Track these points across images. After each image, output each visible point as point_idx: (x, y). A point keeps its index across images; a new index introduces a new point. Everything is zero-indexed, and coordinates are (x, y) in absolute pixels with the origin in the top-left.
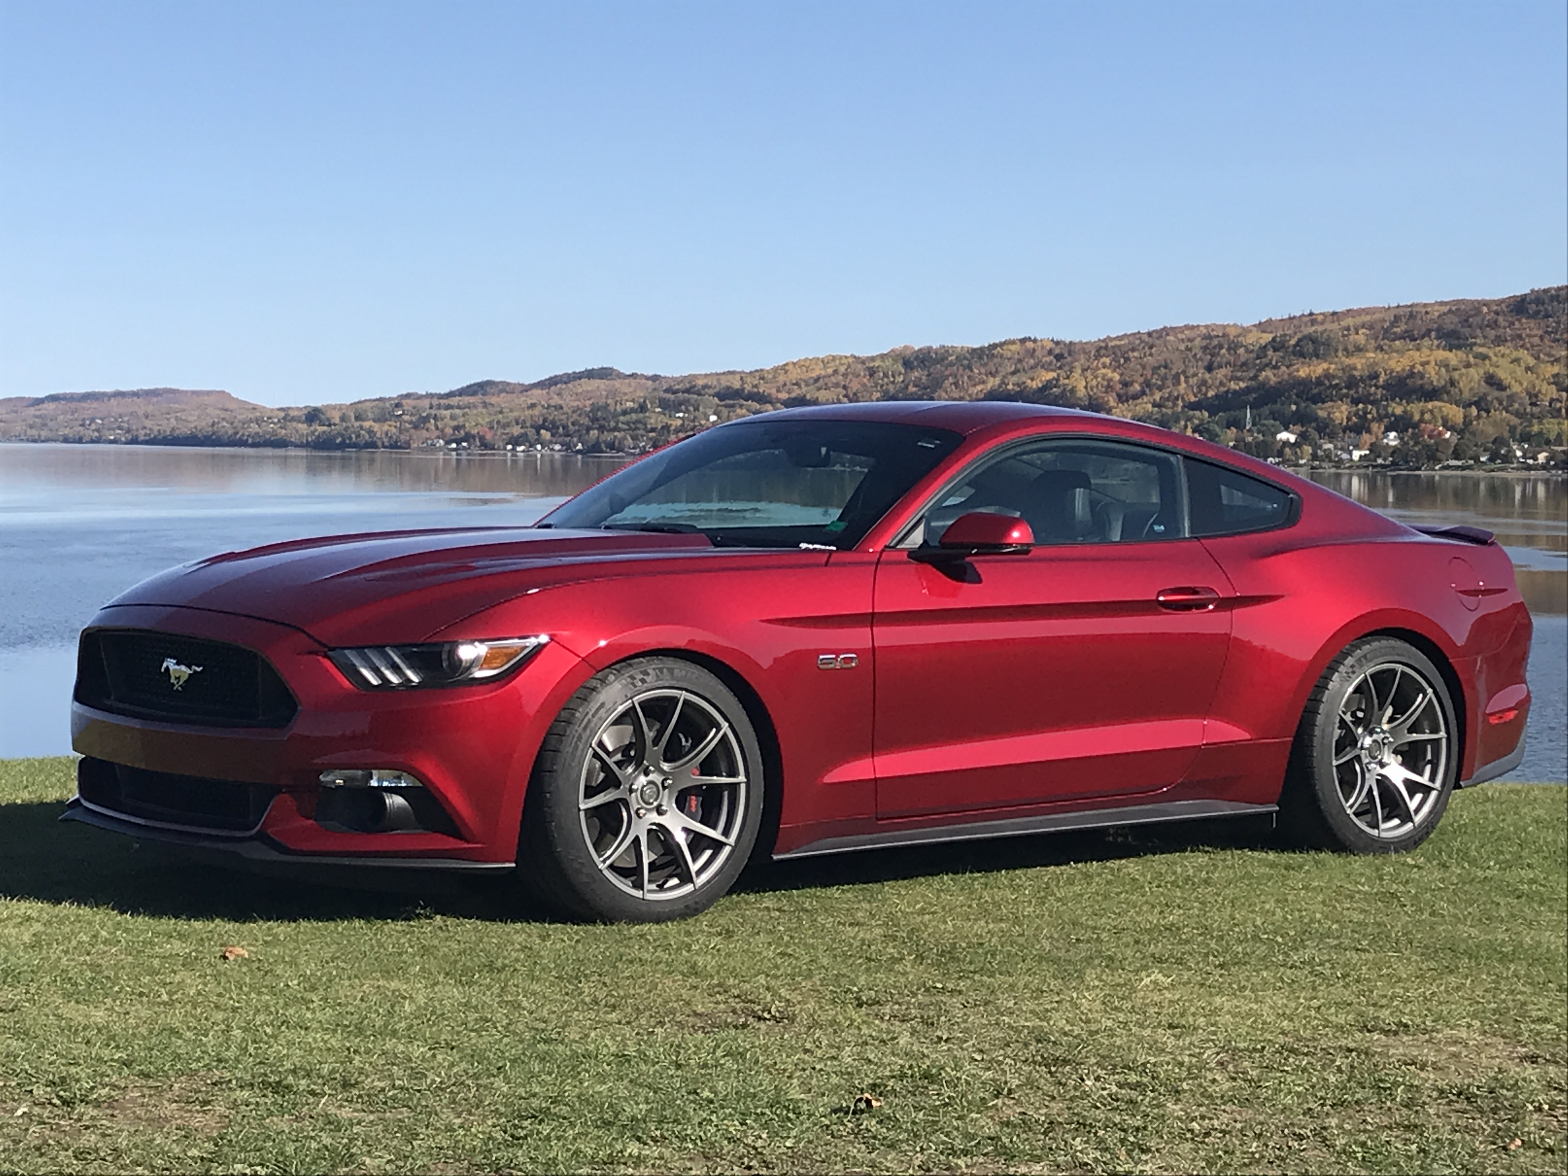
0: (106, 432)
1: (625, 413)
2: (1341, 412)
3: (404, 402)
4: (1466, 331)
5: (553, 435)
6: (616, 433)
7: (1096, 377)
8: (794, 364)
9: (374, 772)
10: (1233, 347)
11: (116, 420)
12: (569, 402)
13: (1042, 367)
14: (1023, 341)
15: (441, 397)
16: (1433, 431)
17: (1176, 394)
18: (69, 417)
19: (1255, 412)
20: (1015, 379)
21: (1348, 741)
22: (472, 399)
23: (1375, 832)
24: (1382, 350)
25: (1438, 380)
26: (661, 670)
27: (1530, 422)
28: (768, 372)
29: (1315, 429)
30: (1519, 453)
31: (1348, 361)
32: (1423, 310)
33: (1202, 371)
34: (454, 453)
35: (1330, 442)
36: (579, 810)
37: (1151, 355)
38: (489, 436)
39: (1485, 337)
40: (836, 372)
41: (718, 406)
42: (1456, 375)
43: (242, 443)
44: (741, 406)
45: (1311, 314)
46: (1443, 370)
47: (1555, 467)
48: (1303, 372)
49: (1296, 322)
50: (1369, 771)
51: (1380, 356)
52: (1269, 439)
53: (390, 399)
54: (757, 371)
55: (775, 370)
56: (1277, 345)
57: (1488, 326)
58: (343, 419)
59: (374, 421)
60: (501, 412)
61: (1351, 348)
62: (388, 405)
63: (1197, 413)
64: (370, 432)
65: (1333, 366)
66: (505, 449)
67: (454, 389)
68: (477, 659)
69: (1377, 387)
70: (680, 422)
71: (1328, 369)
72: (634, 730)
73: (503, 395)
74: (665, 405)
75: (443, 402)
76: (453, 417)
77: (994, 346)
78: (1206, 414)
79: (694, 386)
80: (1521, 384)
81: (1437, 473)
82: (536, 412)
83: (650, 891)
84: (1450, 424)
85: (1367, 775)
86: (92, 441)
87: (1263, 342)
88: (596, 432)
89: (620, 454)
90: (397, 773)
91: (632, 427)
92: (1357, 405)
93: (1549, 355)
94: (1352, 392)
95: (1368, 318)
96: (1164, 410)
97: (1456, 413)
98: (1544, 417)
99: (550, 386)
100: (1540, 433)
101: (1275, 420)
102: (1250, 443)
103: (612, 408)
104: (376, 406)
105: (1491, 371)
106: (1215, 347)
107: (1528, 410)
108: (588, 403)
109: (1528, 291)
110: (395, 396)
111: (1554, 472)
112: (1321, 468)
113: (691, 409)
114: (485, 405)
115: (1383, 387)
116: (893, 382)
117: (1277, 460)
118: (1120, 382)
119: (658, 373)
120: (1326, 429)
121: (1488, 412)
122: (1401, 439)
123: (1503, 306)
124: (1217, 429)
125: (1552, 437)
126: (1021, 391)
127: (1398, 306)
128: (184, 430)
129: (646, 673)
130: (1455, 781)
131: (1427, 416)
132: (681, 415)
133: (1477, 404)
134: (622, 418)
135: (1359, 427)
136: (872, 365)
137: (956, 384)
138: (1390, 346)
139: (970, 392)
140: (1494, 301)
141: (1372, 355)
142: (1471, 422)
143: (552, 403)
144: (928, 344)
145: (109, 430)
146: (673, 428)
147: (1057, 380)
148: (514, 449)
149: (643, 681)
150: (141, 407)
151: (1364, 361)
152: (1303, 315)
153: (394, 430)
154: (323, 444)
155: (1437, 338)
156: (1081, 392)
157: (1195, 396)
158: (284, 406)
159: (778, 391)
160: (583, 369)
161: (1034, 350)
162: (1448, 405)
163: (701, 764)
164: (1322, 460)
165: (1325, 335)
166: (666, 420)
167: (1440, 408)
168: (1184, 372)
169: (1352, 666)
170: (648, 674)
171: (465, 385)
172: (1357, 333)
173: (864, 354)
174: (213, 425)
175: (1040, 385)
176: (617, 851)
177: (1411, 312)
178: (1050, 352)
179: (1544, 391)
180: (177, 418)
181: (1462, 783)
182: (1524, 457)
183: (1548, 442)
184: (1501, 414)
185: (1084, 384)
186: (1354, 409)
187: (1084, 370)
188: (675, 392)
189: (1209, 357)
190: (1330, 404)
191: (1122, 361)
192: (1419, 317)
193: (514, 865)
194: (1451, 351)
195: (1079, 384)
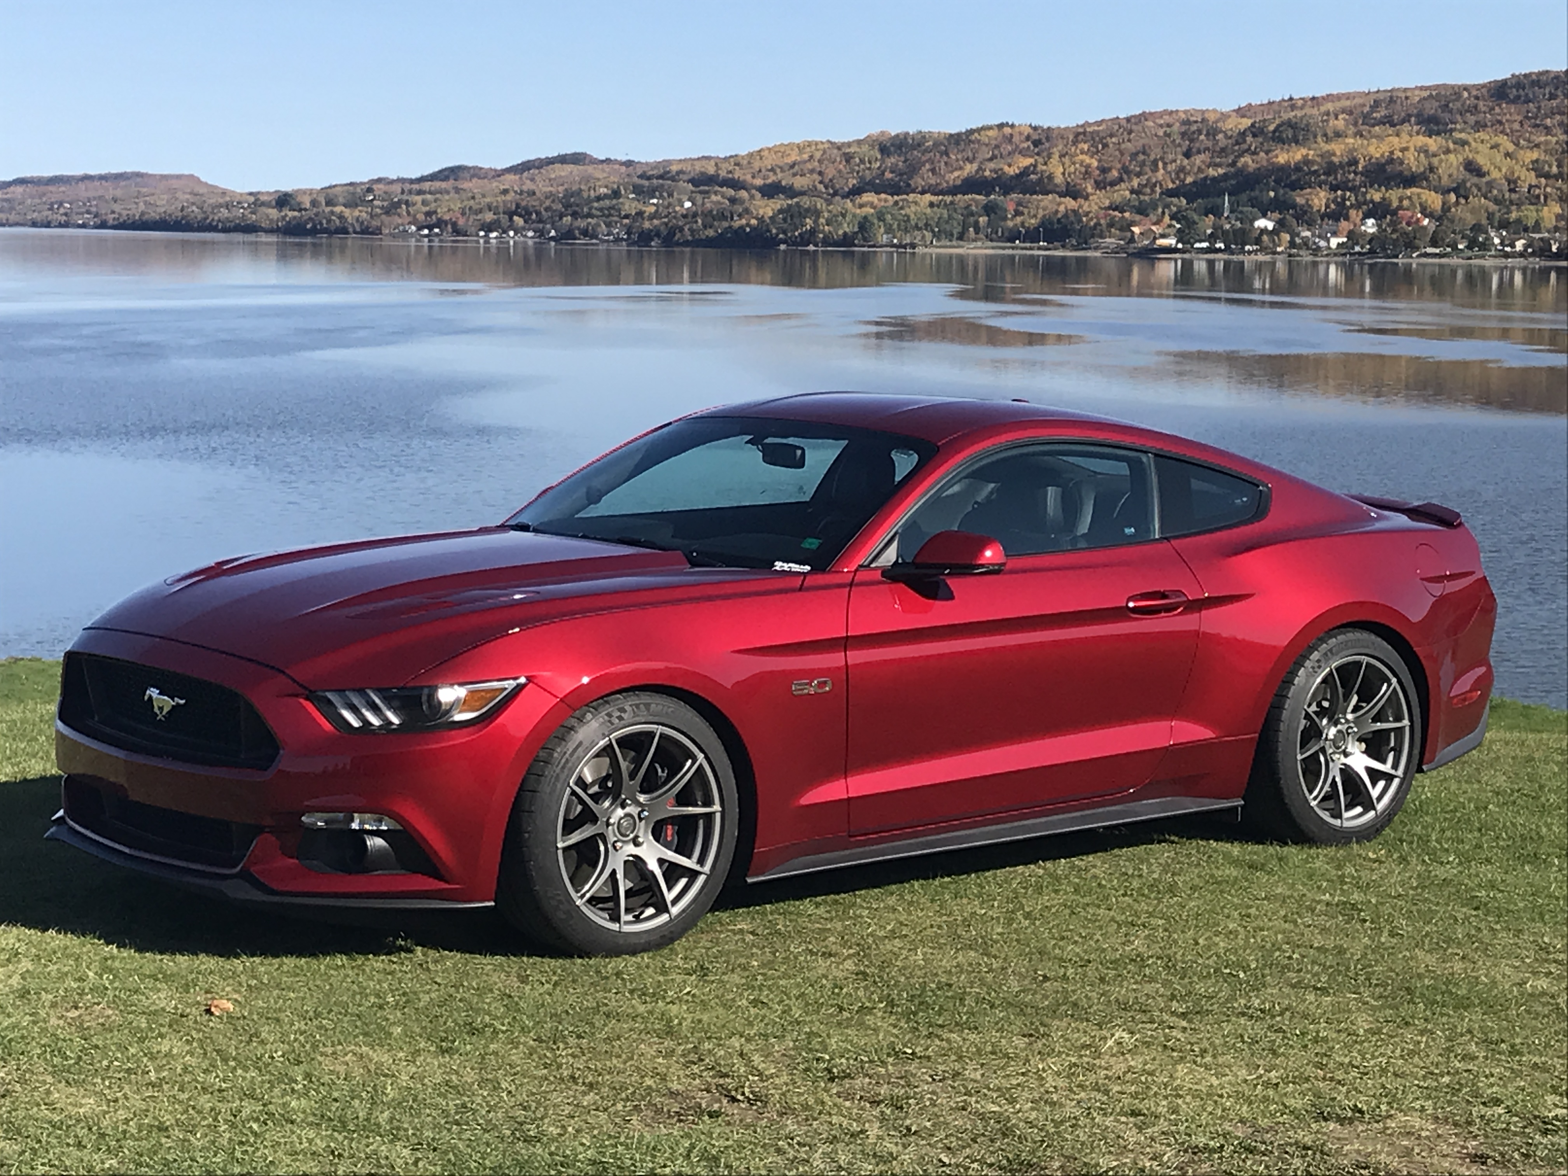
0: (75, 217)
1: (599, 199)
2: (1320, 199)
3: (375, 187)
4: (1447, 116)
5: (525, 222)
6: (590, 220)
7: (1074, 163)
8: (769, 149)
9: (356, 815)
10: (1212, 133)
11: (84, 204)
12: (542, 187)
13: (1020, 153)
14: (1001, 126)
15: (412, 181)
16: (1412, 217)
17: (1154, 180)
18: (37, 201)
19: (1233, 198)
20: (992, 165)
21: (1312, 733)
22: (443, 185)
23: (1338, 822)
24: (1361, 136)
25: (1418, 167)
26: (637, 706)
27: (1507, 207)
28: (743, 157)
29: (1293, 216)
30: (1497, 241)
31: (1326, 147)
32: (1403, 95)
33: (1180, 157)
34: (426, 240)
35: (1309, 230)
36: (557, 848)
37: (1129, 140)
38: (461, 222)
39: (1465, 123)
40: (811, 157)
41: (692, 192)
42: (1435, 161)
43: (211, 228)
44: (716, 193)
45: (1291, 99)
46: (1422, 155)
47: (1533, 254)
48: (1282, 157)
49: (1275, 107)
50: (1333, 761)
51: (1360, 142)
52: (1247, 226)
53: (362, 183)
54: (731, 157)
55: (751, 155)
56: (1256, 131)
57: (1467, 111)
58: (314, 203)
59: (345, 206)
60: (473, 198)
61: (1330, 134)
62: (359, 190)
63: (1175, 200)
64: (341, 217)
65: (1312, 152)
66: (478, 235)
67: (426, 174)
68: (458, 700)
69: (1356, 173)
70: (653, 209)
71: (1308, 155)
72: (611, 763)
73: (475, 180)
74: (638, 190)
75: (415, 187)
76: (424, 203)
77: (971, 132)
78: (1185, 201)
79: (669, 172)
80: (1500, 170)
81: (1415, 261)
82: (509, 197)
83: (627, 923)
84: (1429, 210)
85: (1331, 764)
86: (60, 225)
87: (1242, 128)
88: (569, 218)
89: (594, 241)
90: (376, 816)
91: (607, 214)
92: (1336, 191)
93: (1529, 141)
94: (1331, 178)
95: (1348, 103)
96: (1142, 197)
97: (1434, 200)
98: (1523, 204)
99: (523, 171)
100: (1518, 221)
101: (1253, 206)
102: (1228, 231)
103: (585, 195)
104: (348, 191)
105: (1471, 157)
106: (1194, 132)
107: (1507, 195)
108: (561, 189)
109: (1509, 76)
110: (366, 180)
111: (1531, 259)
112: (1299, 255)
113: (665, 194)
114: (457, 190)
115: (1362, 174)
116: (869, 169)
117: (1255, 247)
118: (1098, 168)
119: (632, 158)
120: (1304, 216)
121: (1466, 198)
122: (1379, 226)
123: (1484, 90)
124: (1196, 217)
125: (1531, 223)
126: (999, 178)
127: (1378, 91)
128: (154, 215)
129: (622, 710)
130: (1417, 766)
131: (1406, 203)
132: (655, 201)
133: (1455, 190)
134: (596, 205)
135: (1338, 214)
136: (848, 150)
137: (933, 170)
138: (1370, 132)
139: (947, 178)
140: (1474, 85)
141: (1351, 141)
142: (1449, 209)
143: (525, 188)
144: (905, 130)
145: (77, 214)
146: (647, 214)
147: (1035, 166)
148: (486, 236)
149: (620, 718)
150: (110, 190)
151: (1343, 147)
152: (1283, 100)
153: (364, 215)
154: (293, 230)
155: (1417, 124)
156: (1059, 179)
157: (1174, 183)
158: (254, 190)
159: (753, 177)
160: (556, 154)
161: (1011, 135)
162: (1427, 192)
163: (677, 795)
164: (1299, 247)
165: (1304, 122)
166: (640, 207)
167: (1419, 195)
168: (1162, 159)
169: (1318, 661)
170: (625, 711)
171: (437, 170)
172: (1337, 118)
173: (838, 139)
174: (182, 210)
175: (1017, 171)
176: (594, 886)
177: (1391, 97)
178: (1028, 138)
179: (1523, 178)
180: (145, 203)
181: (1425, 767)
182: (1502, 244)
183: (1526, 230)
184: (1480, 200)
185: (1061, 170)
186: (1332, 196)
187: (1062, 156)
188: (649, 178)
189: (1187, 143)
190: (1308, 190)
191: (1100, 146)
192: (1399, 101)
193: (493, 904)
194: (1430, 137)
195: (1057, 170)
